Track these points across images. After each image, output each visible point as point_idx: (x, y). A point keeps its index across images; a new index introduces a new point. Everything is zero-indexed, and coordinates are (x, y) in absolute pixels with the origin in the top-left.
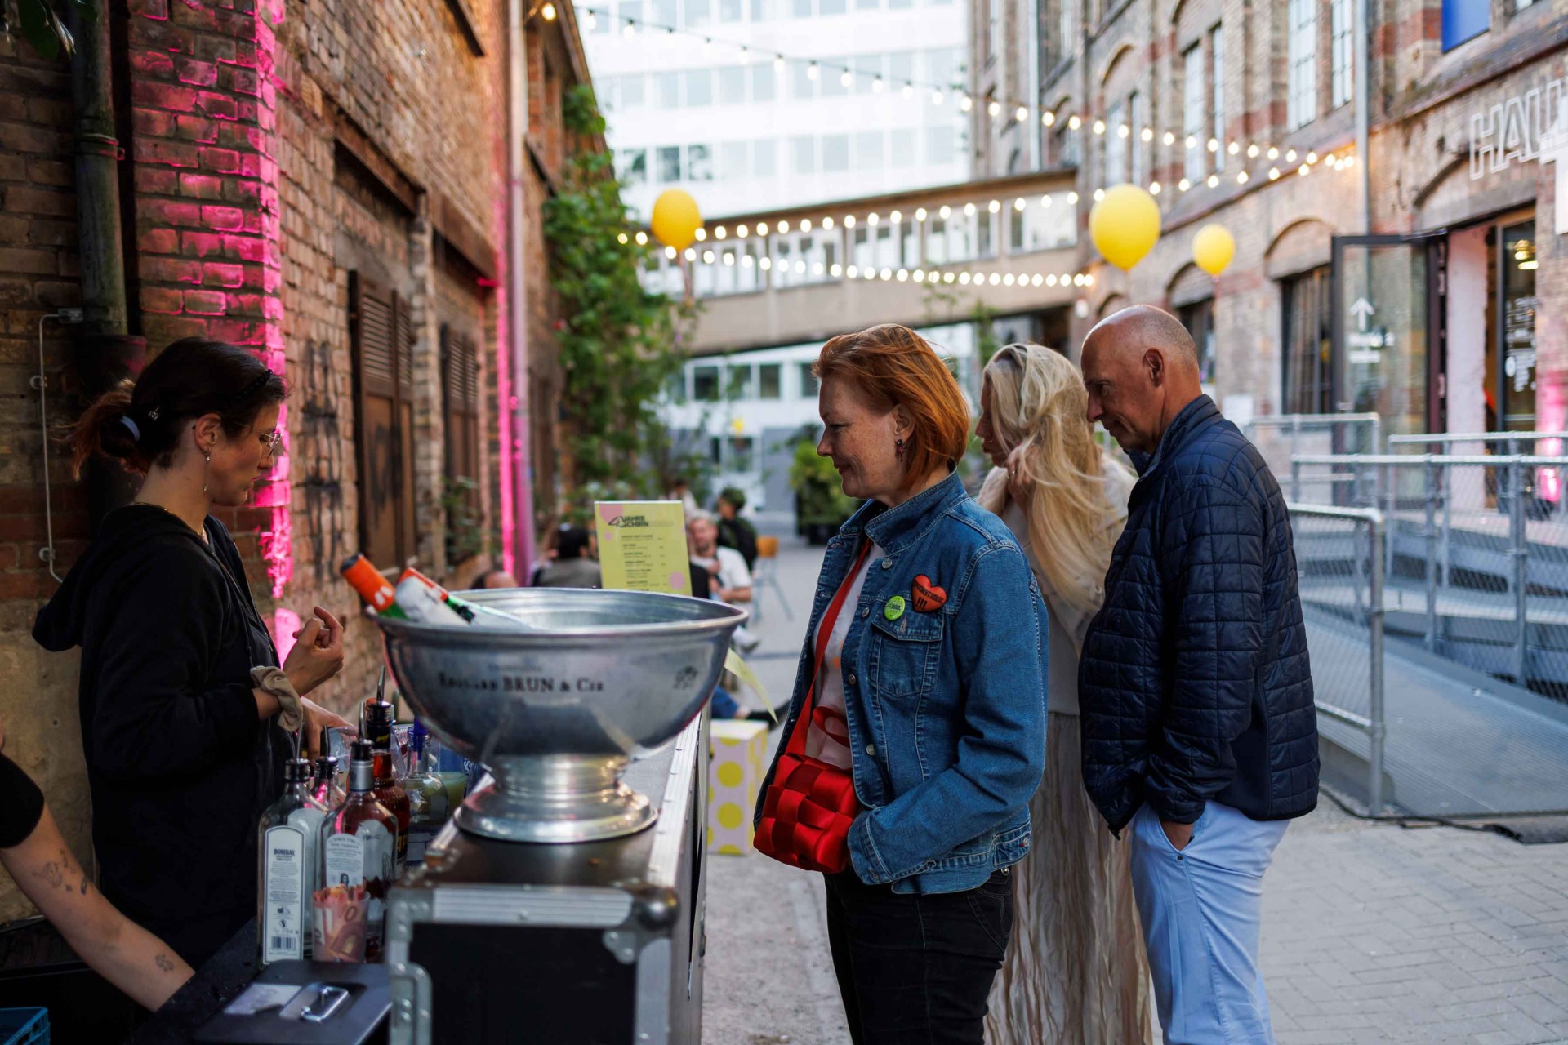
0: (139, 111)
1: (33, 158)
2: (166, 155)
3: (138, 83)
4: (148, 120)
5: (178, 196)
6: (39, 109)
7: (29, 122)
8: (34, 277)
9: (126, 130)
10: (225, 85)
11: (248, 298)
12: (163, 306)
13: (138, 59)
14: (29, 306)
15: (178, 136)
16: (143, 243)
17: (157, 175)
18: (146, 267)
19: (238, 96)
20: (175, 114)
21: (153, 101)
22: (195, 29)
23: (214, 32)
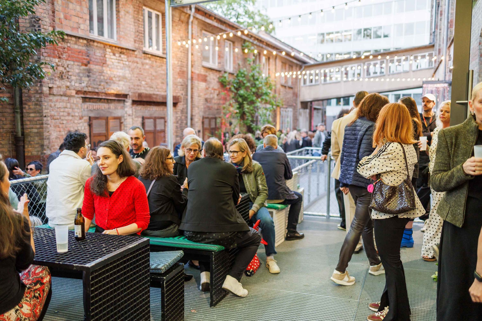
0: (24, 106)
1: (10, 113)
2: (28, 111)
3: (24, 102)
4: (25, 107)
5: (30, 117)
6: (11, 107)
7: (10, 109)
8: (10, 129)
9: (22, 109)
10: (38, 101)
11: (41, 130)
12: (27, 132)
13: (24, 99)
14: (10, 132)
15: (30, 109)
16: (24, 123)
17: (26, 114)
18: (25, 127)
19: (39, 102)
20: (29, 106)
21: (26, 104)
22: (33, 94)
23: (35, 93)
